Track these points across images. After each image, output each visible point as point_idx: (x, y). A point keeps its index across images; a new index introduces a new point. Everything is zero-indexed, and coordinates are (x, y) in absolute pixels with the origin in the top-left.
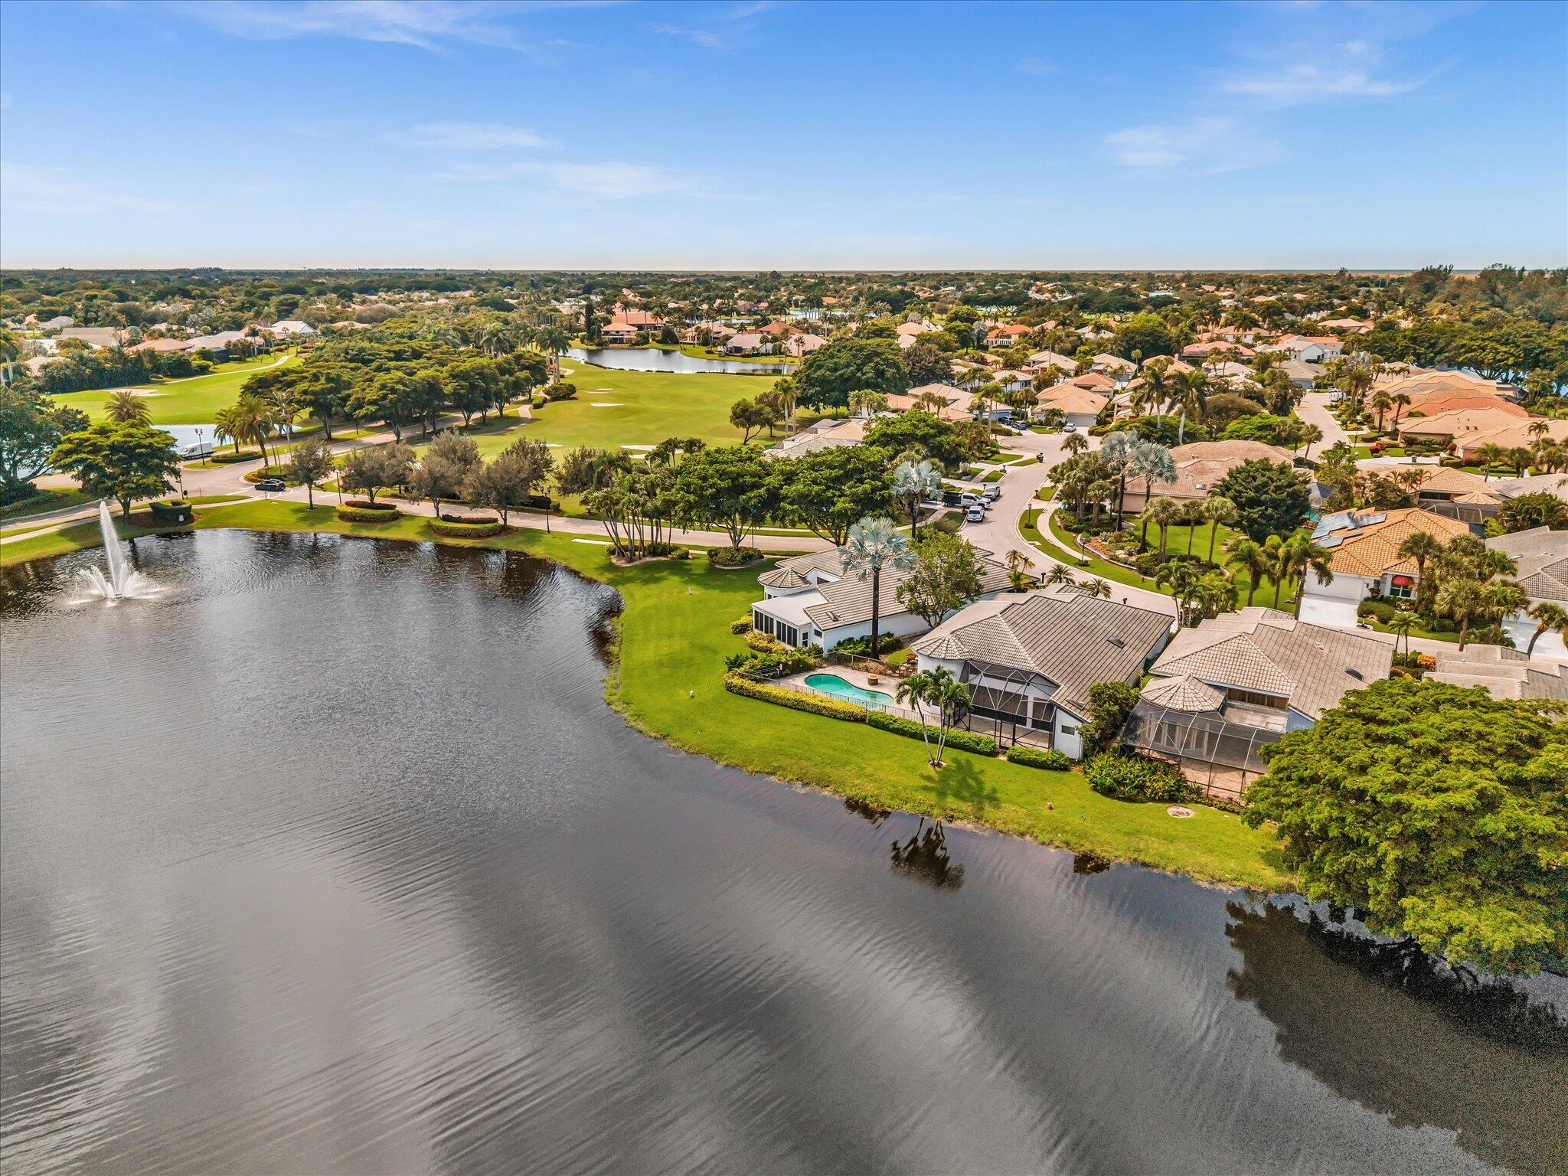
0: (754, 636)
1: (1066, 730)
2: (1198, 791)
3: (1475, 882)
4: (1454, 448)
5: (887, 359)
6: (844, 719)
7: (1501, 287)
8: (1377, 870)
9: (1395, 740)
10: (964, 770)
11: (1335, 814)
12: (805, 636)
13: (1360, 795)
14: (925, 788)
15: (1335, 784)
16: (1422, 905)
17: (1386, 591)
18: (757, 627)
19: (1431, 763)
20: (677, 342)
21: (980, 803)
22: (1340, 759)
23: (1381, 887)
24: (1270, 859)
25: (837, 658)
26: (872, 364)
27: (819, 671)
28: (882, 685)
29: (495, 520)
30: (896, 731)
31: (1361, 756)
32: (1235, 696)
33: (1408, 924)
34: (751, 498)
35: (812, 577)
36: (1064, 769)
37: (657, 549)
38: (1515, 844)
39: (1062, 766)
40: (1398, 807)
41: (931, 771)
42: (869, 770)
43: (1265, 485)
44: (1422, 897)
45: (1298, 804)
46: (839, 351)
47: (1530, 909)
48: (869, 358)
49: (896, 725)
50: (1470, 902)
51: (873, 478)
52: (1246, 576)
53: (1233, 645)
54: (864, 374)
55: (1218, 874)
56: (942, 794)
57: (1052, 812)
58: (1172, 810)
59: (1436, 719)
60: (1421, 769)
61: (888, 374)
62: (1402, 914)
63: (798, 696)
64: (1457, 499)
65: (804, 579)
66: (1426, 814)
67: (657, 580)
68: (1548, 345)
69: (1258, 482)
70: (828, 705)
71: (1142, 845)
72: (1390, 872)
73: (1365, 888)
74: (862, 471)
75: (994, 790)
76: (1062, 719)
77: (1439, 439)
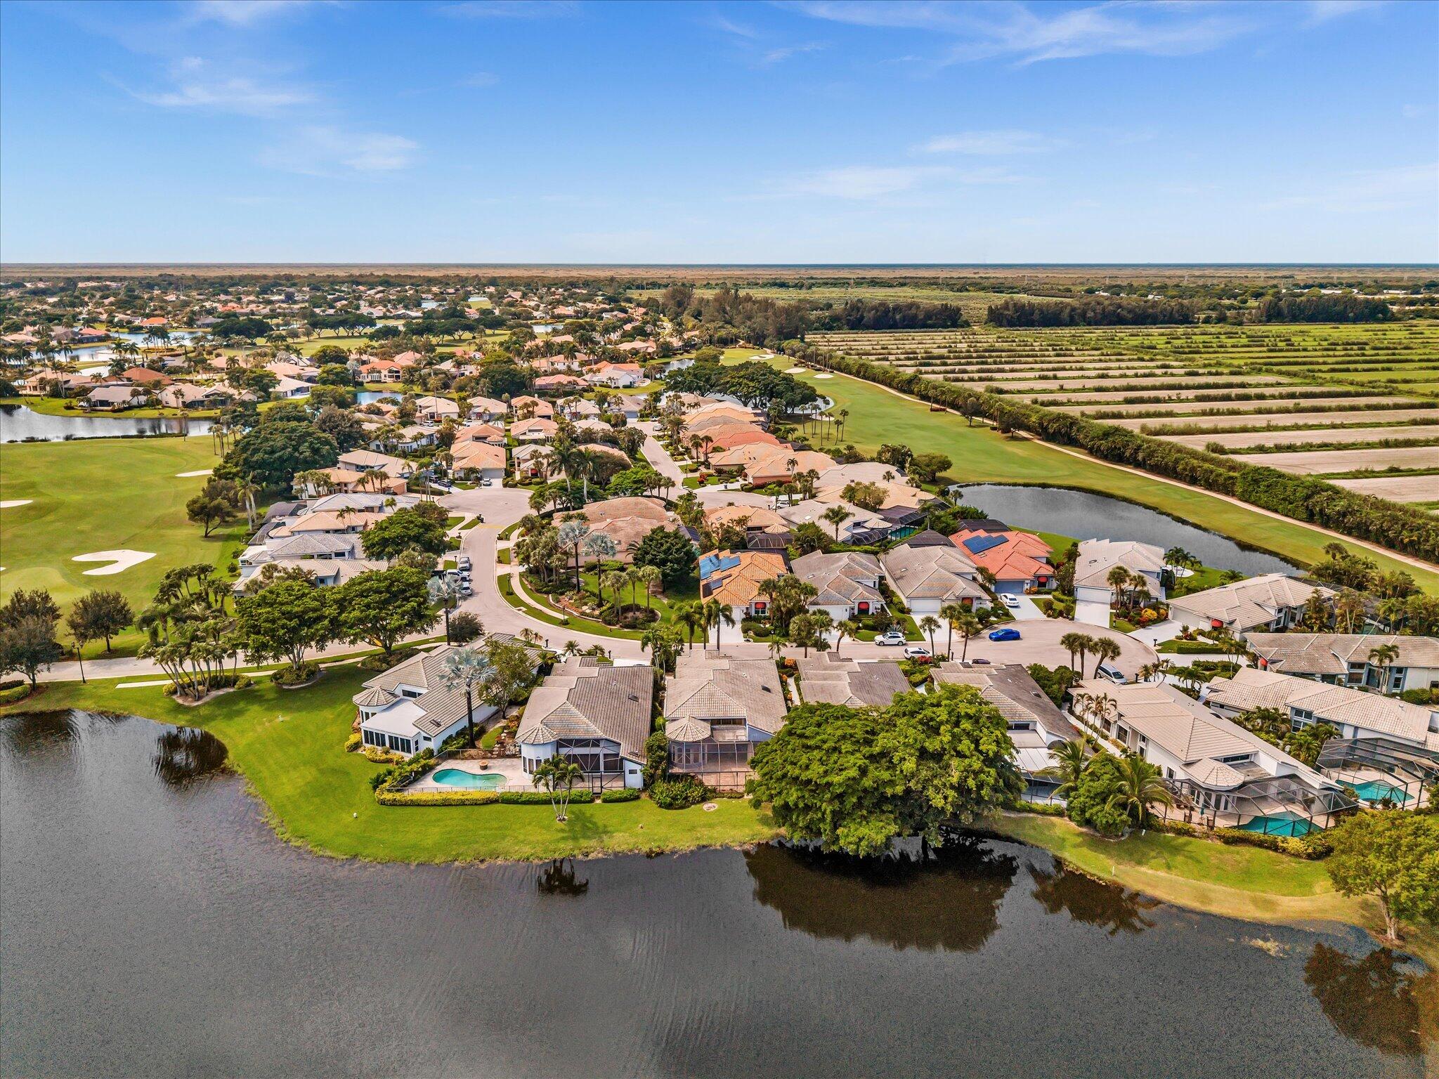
0: (367, 749)
1: (632, 772)
2: (714, 791)
3: (865, 812)
4: (746, 475)
5: (319, 438)
6: (483, 804)
7: (728, 308)
8: (823, 819)
9: (818, 747)
10: (579, 817)
11: (800, 795)
12: (417, 743)
13: (809, 782)
14: (563, 838)
15: (796, 779)
16: (846, 831)
17: (753, 613)
18: (367, 742)
19: (835, 756)
20: (17, 395)
21: (600, 837)
22: (795, 764)
23: (826, 827)
24: (764, 821)
25: (446, 754)
26: (307, 444)
27: (439, 768)
28: (490, 768)
29: (20, 683)
30: (525, 803)
31: (804, 760)
32: (715, 722)
33: (842, 842)
34: (317, 630)
35: (399, 692)
36: (637, 798)
37: (217, 682)
38: (876, 789)
39: (634, 797)
40: (829, 784)
41: (561, 825)
42: (521, 837)
43: (669, 549)
44: (845, 827)
45: (780, 793)
46: (271, 433)
47: (887, 819)
48: (302, 438)
49: (523, 799)
50: (864, 823)
51: (416, 596)
52: (687, 629)
53: (706, 691)
54: (301, 453)
55: (742, 839)
56: (575, 839)
57: (644, 830)
58: (706, 806)
59: (829, 730)
60: (832, 761)
61: (324, 452)
62: (838, 838)
63: (444, 796)
64: (766, 530)
65: (392, 694)
66: (840, 785)
67: (240, 713)
68: (776, 381)
69: (664, 547)
70: (468, 797)
71: (699, 835)
72: (828, 818)
73: (819, 829)
74: (404, 591)
75: (605, 826)
76: (628, 766)
77: (735, 468)
